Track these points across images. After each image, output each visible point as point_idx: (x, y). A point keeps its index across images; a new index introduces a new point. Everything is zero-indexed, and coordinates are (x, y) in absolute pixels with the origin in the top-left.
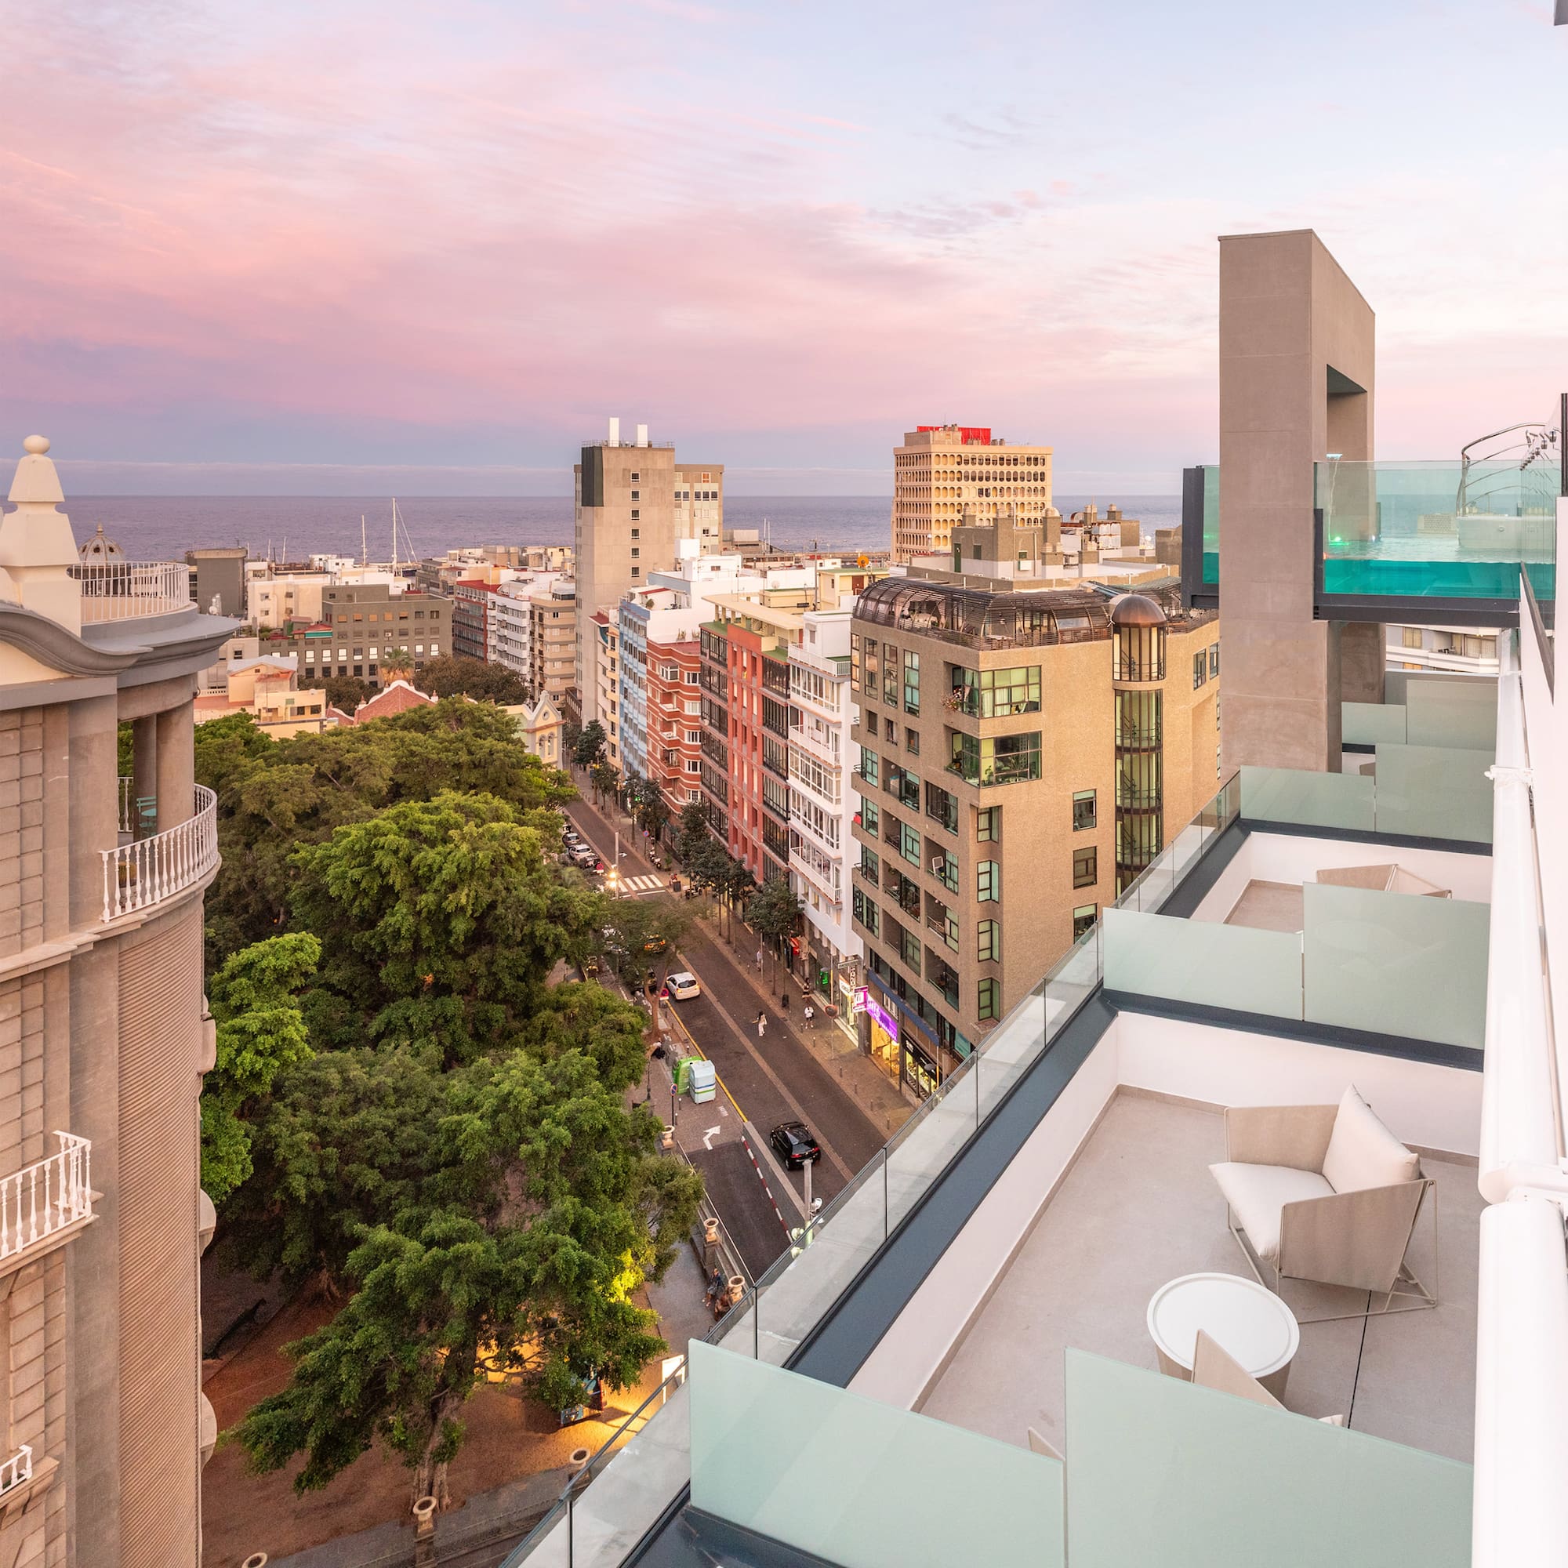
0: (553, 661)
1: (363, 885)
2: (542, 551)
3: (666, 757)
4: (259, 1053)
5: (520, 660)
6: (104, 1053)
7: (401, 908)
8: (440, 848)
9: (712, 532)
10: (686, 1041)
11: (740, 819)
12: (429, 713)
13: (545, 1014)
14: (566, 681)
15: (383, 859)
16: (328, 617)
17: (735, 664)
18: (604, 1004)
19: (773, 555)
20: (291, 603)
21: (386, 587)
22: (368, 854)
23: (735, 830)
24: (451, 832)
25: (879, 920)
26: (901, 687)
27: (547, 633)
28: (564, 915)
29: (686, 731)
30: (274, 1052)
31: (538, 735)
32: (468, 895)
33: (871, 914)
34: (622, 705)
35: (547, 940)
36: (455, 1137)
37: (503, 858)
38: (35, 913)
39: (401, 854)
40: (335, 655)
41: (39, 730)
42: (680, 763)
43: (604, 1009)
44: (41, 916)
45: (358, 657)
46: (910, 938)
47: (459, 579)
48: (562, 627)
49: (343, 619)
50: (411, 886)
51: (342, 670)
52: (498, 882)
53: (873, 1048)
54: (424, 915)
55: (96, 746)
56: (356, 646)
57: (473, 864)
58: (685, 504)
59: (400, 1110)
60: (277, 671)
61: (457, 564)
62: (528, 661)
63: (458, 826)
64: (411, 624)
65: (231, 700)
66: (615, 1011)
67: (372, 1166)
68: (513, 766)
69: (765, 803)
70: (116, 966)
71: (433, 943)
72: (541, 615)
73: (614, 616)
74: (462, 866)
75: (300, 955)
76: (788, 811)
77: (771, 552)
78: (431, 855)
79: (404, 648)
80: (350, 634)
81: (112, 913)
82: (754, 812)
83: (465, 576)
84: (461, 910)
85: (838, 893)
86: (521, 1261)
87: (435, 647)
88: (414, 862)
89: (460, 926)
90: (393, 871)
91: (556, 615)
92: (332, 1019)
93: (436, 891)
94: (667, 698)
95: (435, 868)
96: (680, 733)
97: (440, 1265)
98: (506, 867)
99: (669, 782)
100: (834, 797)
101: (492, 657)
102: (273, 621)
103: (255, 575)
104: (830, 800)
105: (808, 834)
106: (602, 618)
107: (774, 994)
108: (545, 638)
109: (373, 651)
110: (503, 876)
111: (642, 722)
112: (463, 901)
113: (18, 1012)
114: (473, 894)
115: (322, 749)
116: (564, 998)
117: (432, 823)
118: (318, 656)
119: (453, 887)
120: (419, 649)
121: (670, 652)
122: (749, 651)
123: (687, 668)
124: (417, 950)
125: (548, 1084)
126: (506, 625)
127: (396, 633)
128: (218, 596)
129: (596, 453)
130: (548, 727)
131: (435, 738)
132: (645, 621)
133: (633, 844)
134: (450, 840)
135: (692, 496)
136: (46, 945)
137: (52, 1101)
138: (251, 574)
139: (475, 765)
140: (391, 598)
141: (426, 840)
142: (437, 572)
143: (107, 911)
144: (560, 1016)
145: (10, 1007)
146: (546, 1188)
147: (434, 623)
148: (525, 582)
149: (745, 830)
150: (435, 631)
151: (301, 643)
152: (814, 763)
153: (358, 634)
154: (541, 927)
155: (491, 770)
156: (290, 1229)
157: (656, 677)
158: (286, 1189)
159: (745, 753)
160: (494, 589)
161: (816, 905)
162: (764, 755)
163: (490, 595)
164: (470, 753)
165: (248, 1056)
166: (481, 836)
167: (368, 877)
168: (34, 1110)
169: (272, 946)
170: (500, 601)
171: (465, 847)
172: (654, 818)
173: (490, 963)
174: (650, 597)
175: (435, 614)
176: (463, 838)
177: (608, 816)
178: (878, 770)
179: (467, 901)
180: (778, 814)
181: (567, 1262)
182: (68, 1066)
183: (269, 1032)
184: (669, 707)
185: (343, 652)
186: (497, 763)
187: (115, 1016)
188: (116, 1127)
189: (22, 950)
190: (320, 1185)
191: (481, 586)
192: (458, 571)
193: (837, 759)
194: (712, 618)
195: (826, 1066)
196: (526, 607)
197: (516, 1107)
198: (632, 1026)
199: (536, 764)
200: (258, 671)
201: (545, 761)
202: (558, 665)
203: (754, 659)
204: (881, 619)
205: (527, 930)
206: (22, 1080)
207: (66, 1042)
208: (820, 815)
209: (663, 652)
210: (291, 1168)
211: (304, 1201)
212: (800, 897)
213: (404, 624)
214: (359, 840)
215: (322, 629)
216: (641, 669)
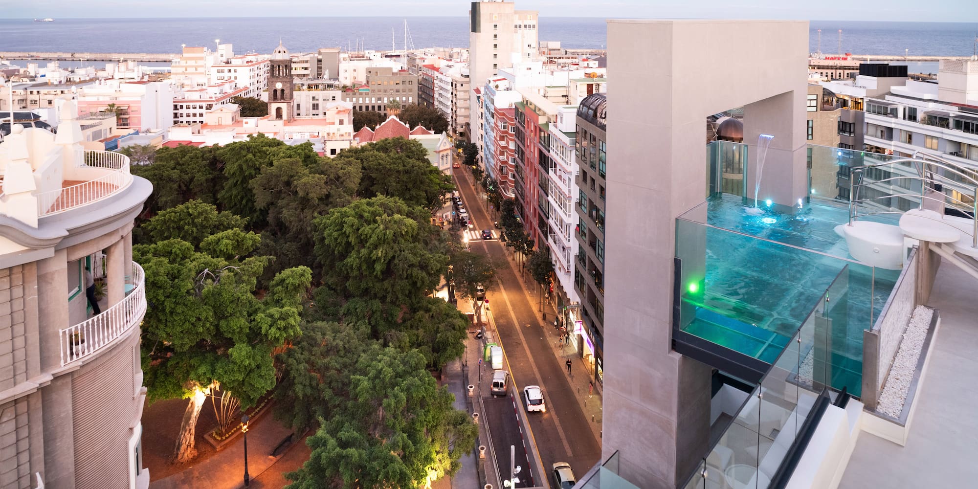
0: (461, 108)
1: (339, 240)
2: (459, 51)
3: (501, 169)
4: (279, 329)
5: (447, 106)
6: (65, 430)
7: (354, 254)
8: (371, 226)
9: (532, 46)
10: (494, 331)
11: (529, 211)
12: (389, 143)
13: (421, 313)
14: (466, 119)
15: (347, 229)
16: (368, 82)
17: (528, 128)
18: (447, 312)
19: (567, 56)
20: (355, 74)
21: (391, 69)
22: (342, 224)
23: (527, 216)
24: (377, 218)
25: (585, 288)
26: (598, 160)
27: (458, 94)
28: (427, 266)
29: (510, 157)
30: (285, 328)
31: (441, 154)
32: (382, 252)
33: (583, 283)
34: (485, 137)
35: (418, 278)
36: (357, 387)
37: (399, 234)
38: (21, 367)
39: (354, 227)
40: (370, 100)
41: (21, 275)
42: (507, 174)
43: (447, 315)
44: (25, 368)
45: (379, 102)
46: (599, 304)
47: (424, 64)
48: (465, 91)
49: (373, 83)
50: (359, 243)
51: (373, 107)
52: (396, 246)
53: (584, 355)
54: (363, 259)
55: (56, 276)
56: (379, 96)
57: (384, 237)
58: (520, 31)
59: (344, 359)
60: (344, 109)
61: (423, 56)
62: (451, 107)
63: (380, 215)
64: (400, 87)
65: (327, 121)
66: (452, 317)
67: (330, 387)
68: (422, 174)
69: (539, 206)
70: (70, 387)
71: (368, 273)
72: (455, 84)
73: (482, 90)
74: (380, 237)
75: (303, 278)
76: (549, 214)
77: (566, 53)
78: (367, 229)
79: (398, 99)
80: (376, 91)
81: (66, 361)
82: (535, 209)
83: (427, 63)
84: (378, 259)
85: (569, 266)
86: (375, 463)
87: (410, 98)
88: (360, 231)
89: (378, 267)
90: (351, 235)
91: (462, 85)
92: (328, 302)
93: (369, 248)
94: (502, 138)
95: (368, 235)
96: (508, 158)
97: (341, 457)
98: (400, 239)
99: (503, 183)
100: (567, 213)
101: (436, 103)
102: (348, 83)
103: (344, 60)
104: (566, 214)
105: (556, 229)
106: (478, 91)
107: (540, 311)
108: (457, 97)
109: (386, 99)
110: (398, 243)
111: (492, 148)
112: (380, 254)
113: (14, 416)
114: (384, 251)
115: (330, 167)
116: (430, 306)
117: (369, 212)
118: (364, 100)
119: (376, 247)
120: (404, 99)
121: (504, 114)
122: (534, 123)
123: (511, 124)
124: (361, 276)
125: (401, 366)
126: (442, 89)
127: (395, 90)
128: (328, 70)
129: (478, 5)
130: (446, 150)
131: (389, 156)
132: (493, 96)
133: (487, 211)
134: (375, 221)
135: (523, 27)
136: (27, 382)
137: (35, 458)
138: (342, 59)
139: (407, 172)
140: (393, 74)
141: (366, 221)
142: (415, 59)
143: (62, 361)
144: (427, 316)
145: (9, 415)
146: (394, 424)
147: (410, 87)
148: (450, 67)
149: (531, 217)
150: (410, 90)
151: (357, 94)
152: (559, 192)
153: (379, 91)
154: (416, 272)
155: (413, 175)
156: (296, 410)
157: (497, 126)
158: (294, 391)
159: (532, 176)
160: (437, 70)
161: (560, 269)
162: (539, 181)
163: (436, 73)
164: (404, 166)
165: (273, 330)
166: (390, 221)
167: (340, 237)
168: (25, 463)
169: (292, 272)
170: (440, 76)
171: (382, 227)
172: (496, 199)
173: (393, 286)
174: (498, 83)
175: (410, 82)
176: (382, 221)
177: (478, 193)
178: (587, 203)
179: (382, 255)
180: (545, 214)
181: (393, 472)
182: (42, 440)
183: (284, 319)
184: (503, 143)
185: (373, 99)
186: (415, 172)
187: (71, 412)
188: (74, 467)
189: (14, 386)
190: (309, 391)
191: (433, 68)
192: (423, 59)
193: (569, 191)
194: (521, 100)
195: (559, 360)
196: (450, 80)
197: (383, 378)
198: (459, 326)
199: (436, 171)
200: (337, 108)
201: (441, 168)
202: (463, 110)
203: (536, 127)
204: (589, 119)
205: (409, 272)
206: (17, 449)
207: (41, 428)
208: (561, 221)
209: (500, 114)
210: (296, 381)
211: (301, 398)
212: (554, 263)
213: (398, 87)
214: (337, 218)
215: (365, 88)
216: (492, 121)
